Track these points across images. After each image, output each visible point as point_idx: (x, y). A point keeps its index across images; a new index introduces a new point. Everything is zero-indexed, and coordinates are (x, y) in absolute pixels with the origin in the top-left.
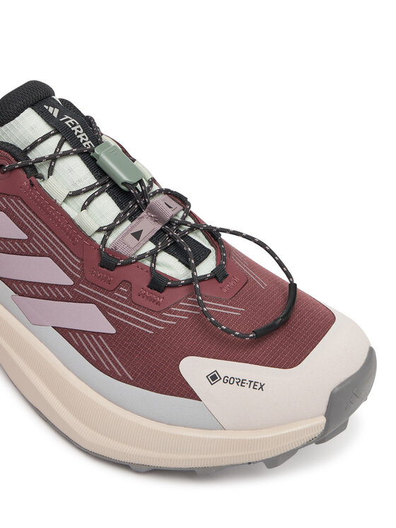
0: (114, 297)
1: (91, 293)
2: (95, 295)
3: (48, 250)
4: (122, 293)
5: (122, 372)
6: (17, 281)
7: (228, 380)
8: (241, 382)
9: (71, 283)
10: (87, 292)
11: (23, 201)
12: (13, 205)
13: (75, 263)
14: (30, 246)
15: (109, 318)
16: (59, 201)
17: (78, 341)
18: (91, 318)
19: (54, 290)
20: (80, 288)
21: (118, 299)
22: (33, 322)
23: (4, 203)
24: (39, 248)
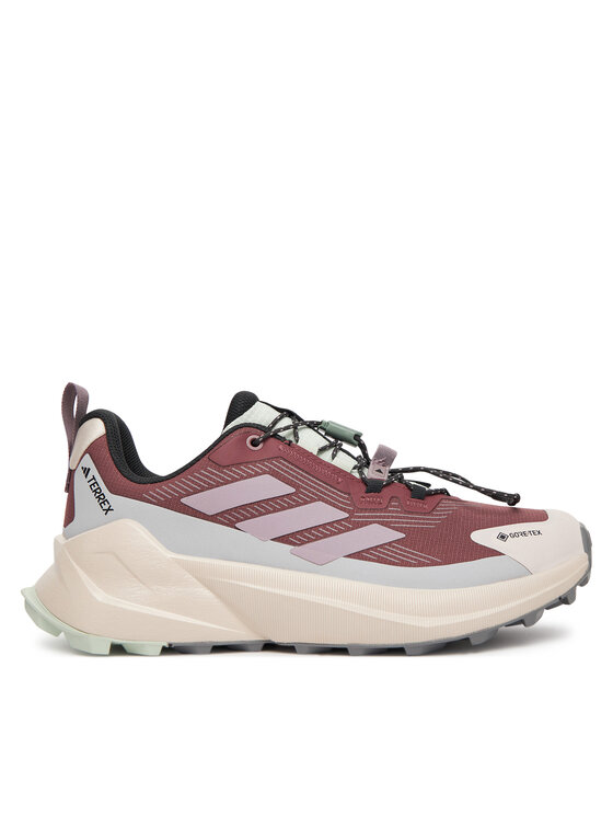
0: (390, 512)
1: (368, 517)
2: (372, 517)
3: (316, 495)
4: (394, 506)
5: (428, 559)
6: (293, 535)
7: (514, 535)
8: (524, 534)
9: (347, 515)
10: (364, 517)
11: (285, 460)
12: (275, 466)
13: (344, 498)
14: (299, 497)
15: (393, 528)
17: (375, 555)
18: (377, 534)
19: (332, 527)
20: (356, 517)
21: (393, 512)
22: (319, 562)
23: (267, 466)
24: (308, 496)
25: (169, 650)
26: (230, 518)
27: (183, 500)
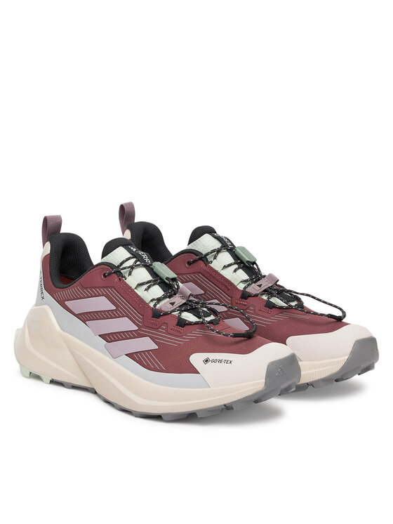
0: (159, 331)
1: (146, 332)
2: (149, 333)
3: (126, 313)
4: (163, 329)
5: (160, 367)
6: (109, 334)
7: (214, 361)
8: (220, 361)
9: (137, 329)
11: (115, 289)
12: (109, 292)
13: (140, 318)
14: (117, 313)
15: (155, 342)
16: (133, 287)
17: (138, 357)
18: (146, 344)
19: (127, 334)
20: (141, 330)
21: (161, 332)
22: (114, 356)
23: (105, 292)
24: (121, 313)
25: (53, 382)
26: (85, 317)
27: (66, 303)
